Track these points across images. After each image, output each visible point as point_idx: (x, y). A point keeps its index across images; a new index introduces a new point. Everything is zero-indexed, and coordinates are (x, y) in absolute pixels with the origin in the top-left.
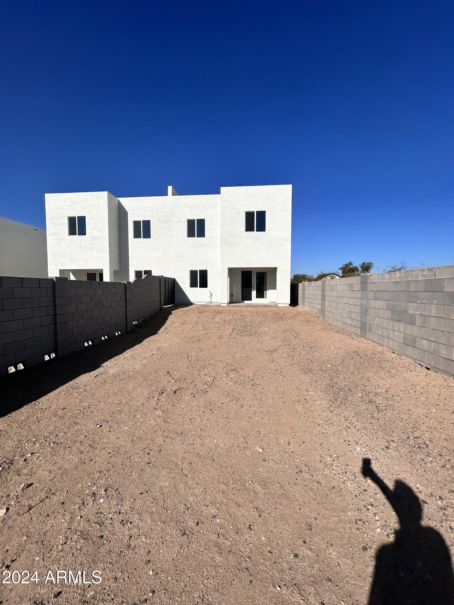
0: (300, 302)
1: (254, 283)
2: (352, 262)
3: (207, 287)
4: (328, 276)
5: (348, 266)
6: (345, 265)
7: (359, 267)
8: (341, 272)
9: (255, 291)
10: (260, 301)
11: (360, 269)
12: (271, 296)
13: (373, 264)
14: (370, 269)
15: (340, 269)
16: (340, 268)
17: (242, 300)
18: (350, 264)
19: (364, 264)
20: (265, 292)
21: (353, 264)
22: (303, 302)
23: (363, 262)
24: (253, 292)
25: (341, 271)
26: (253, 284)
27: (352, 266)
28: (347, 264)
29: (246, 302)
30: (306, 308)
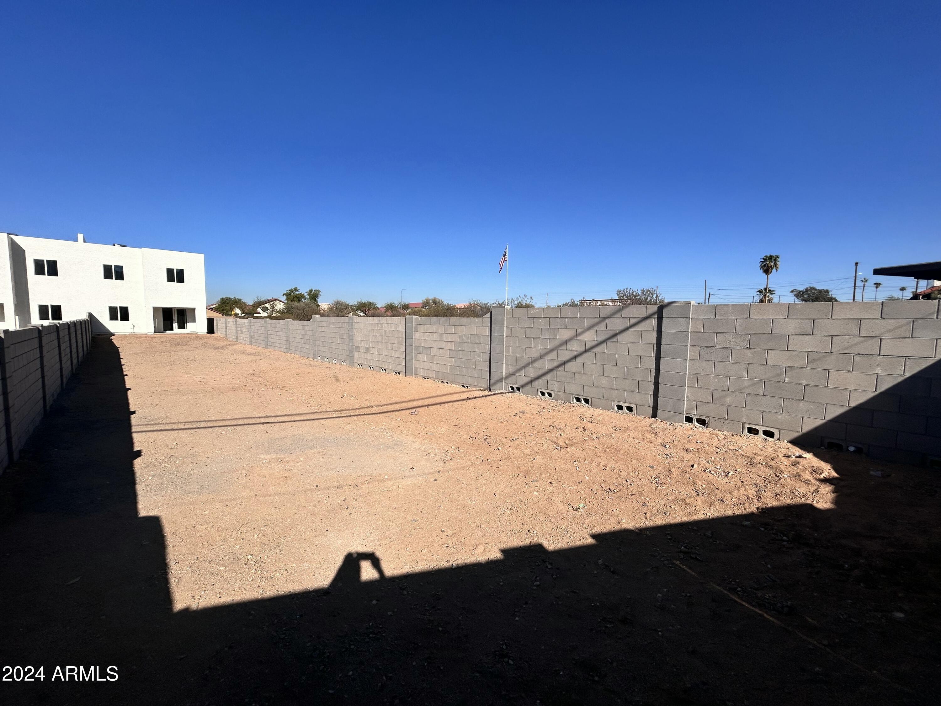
0: (215, 331)
1: (175, 316)
2: (298, 288)
3: (128, 320)
4: (267, 304)
5: (293, 292)
6: (290, 290)
7: (306, 294)
8: (285, 299)
9: (177, 324)
10: (182, 331)
11: (307, 297)
12: (190, 327)
13: (320, 291)
14: (317, 296)
15: (284, 295)
16: (282, 294)
17: (164, 330)
18: (296, 290)
19: (311, 291)
20: (186, 324)
21: (299, 290)
22: (217, 330)
23: (310, 289)
24: (174, 324)
25: (285, 297)
26: (174, 318)
27: (298, 293)
28: (292, 289)
29: (168, 332)
30: (219, 334)
